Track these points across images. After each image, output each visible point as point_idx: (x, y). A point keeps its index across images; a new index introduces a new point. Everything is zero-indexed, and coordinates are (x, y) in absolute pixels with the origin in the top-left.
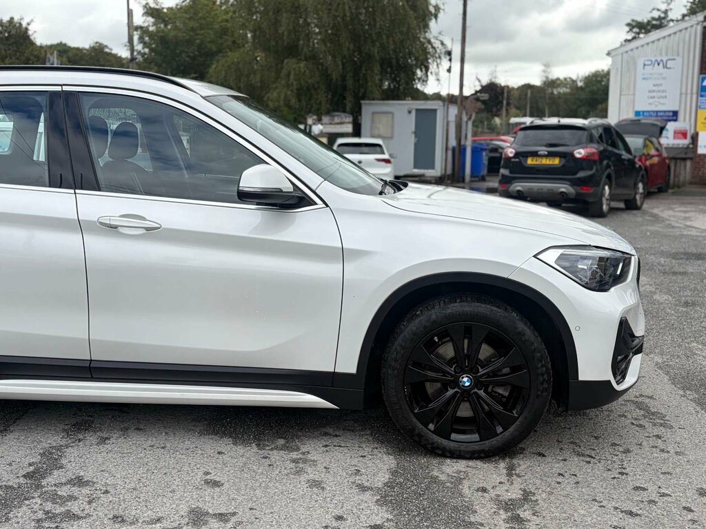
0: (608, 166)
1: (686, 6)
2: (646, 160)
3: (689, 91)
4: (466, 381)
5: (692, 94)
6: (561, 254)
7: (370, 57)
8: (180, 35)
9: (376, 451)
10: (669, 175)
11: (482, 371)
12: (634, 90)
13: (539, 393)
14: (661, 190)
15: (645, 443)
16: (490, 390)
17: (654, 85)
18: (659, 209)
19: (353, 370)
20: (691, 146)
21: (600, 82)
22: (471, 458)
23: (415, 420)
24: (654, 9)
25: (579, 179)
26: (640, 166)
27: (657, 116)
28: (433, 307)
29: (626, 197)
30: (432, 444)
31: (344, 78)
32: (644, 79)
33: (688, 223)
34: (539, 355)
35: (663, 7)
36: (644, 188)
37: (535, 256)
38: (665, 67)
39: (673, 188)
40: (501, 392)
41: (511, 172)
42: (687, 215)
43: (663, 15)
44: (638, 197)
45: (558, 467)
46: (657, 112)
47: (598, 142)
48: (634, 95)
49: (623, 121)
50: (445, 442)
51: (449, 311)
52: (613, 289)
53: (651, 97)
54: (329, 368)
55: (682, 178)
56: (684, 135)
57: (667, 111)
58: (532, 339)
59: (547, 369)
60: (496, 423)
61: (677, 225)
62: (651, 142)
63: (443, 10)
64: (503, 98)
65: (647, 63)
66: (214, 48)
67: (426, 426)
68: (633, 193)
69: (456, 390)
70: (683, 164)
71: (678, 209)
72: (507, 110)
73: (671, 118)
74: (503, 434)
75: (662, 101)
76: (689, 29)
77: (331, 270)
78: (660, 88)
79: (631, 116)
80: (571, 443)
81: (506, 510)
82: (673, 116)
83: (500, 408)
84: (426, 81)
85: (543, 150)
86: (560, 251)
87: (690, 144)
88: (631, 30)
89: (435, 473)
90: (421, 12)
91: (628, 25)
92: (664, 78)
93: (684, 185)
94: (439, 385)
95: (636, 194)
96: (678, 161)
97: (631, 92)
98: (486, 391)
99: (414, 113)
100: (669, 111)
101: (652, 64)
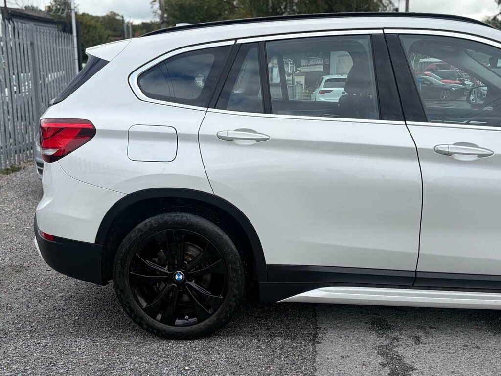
8: (193, 3)
66: (217, 12)
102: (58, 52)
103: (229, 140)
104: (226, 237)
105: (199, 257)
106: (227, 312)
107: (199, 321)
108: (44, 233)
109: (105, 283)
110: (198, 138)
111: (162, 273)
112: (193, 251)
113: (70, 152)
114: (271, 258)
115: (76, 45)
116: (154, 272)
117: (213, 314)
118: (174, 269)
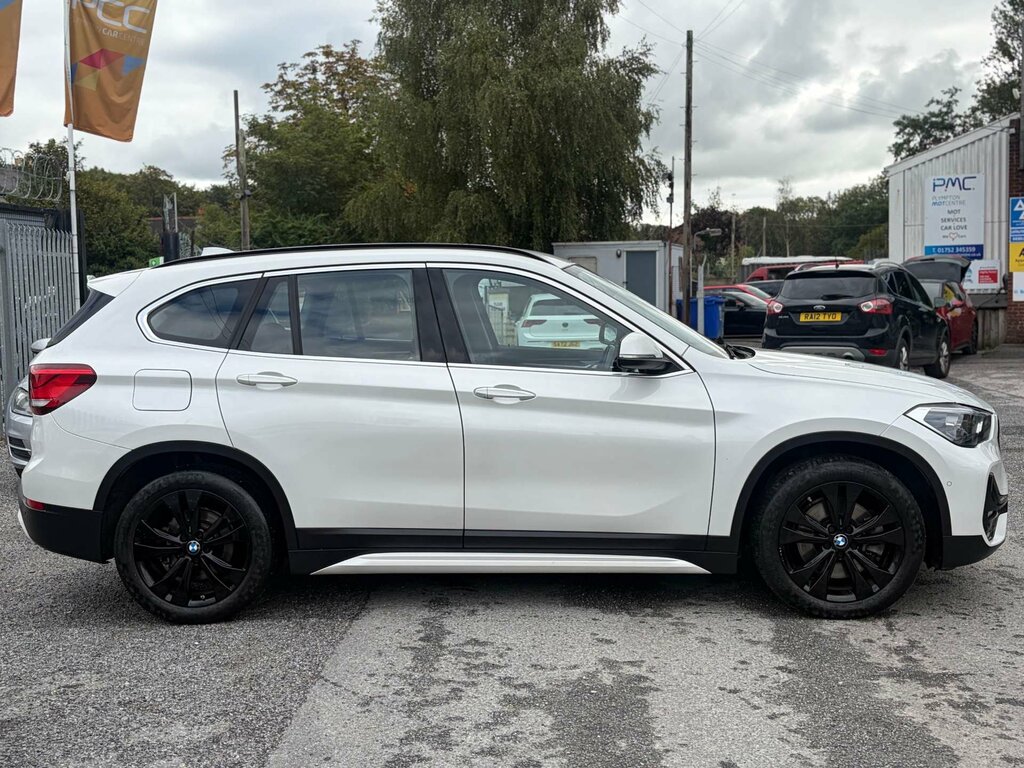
0: (904, 323)
1: (976, 97)
2: (946, 312)
3: (996, 219)
4: (840, 540)
5: (1000, 222)
6: (930, 412)
7: (563, 185)
8: (302, 160)
9: (749, 616)
10: (977, 331)
11: (856, 531)
12: (923, 220)
13: (914, 549)
14: (966, 352)
15: (1016, 603)
16: (864, 549)
17: (949, 212)
18: (971, 376)
19: (727, 533)
20: (1003, 291)
21: (860, 203)
22: (847, 619)
23: (790, 581)
24: (932, 101)
25: (868, 338)
26: (942, 320)
27: (955, 253)
28: (806, 467)
29: (925, 362)
30: (810, 604)
31: (530, 213)
32: (934, 204)
33: (1013, 393)
34: (913, 512)
35: (946, 98)
36: (948, 350)
37: (904, 414)
38: (962, 187)
39: (983, 348)
40: (875, 551)
41: (778, 334)
42: (1008, 382)
43: (945, 110)
44: (942, 361)
45: (935, 623)
46: (955, 247)
47: (889, 291)
48: (923, 225)
49: (910, 260)
50: (821, 603)
51: (823, 471)
52: (979, 446)
53: (946, 228)
54: (702, 531)
55: (993, 335)
56: (993, 277)
57: (969, 246)
58: (906, 497)
59: (921, 526)
60: (871, 582)
61: (997, 395)
62: (951, 288)
63: (657, 119)
64: (730, 230)
65: (937, 183)
66: (347, 177)
67: (802, 588)
68: (935, 355)
69: (831, 550)
70: (993, 315)
71: (994, 376)
72: (736, 247)
73: (974, 255)
74: (879, 593)
75: (961, 232)
76: (991, 137)
77: (703, 434)
78: (957, 216)
79: (920, 253)
80: (943, 605)
81: (898, 654)
82: (976, 252)
83: (875, 566)
84: (640, 214)
85: (820, 304)
86: (928, 409)
87: (1001, 289)
88: (901, 131)
89: (817, 630)
90: (630, 123)
91: (897, 123)
92: (962, 203)
93: (996, 344)
94: (811, 546)
95: (939, 357)
96: (988, 312)
97: (919, 222)
98: (860, 551)
99: (624, 255)
100: (972, 246)
101: (945, 184)
102: (45, 262)
103: (252, 384)
104: (249, 498)
105: (217, 524)
106: (250, 587)
107: (218, 601)
108: (31, 501)
109: (103, 560)
110: (216, 383)
111: (174, 544)
112: (212, 518)
113: (64, 403)
114: (301, 522)
115: (76, 250)
116: (164, 542)
117: (234, 590)
118: (187, 539)
